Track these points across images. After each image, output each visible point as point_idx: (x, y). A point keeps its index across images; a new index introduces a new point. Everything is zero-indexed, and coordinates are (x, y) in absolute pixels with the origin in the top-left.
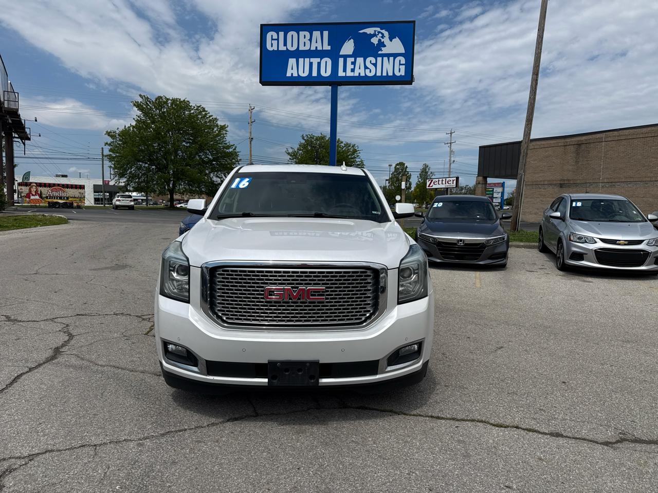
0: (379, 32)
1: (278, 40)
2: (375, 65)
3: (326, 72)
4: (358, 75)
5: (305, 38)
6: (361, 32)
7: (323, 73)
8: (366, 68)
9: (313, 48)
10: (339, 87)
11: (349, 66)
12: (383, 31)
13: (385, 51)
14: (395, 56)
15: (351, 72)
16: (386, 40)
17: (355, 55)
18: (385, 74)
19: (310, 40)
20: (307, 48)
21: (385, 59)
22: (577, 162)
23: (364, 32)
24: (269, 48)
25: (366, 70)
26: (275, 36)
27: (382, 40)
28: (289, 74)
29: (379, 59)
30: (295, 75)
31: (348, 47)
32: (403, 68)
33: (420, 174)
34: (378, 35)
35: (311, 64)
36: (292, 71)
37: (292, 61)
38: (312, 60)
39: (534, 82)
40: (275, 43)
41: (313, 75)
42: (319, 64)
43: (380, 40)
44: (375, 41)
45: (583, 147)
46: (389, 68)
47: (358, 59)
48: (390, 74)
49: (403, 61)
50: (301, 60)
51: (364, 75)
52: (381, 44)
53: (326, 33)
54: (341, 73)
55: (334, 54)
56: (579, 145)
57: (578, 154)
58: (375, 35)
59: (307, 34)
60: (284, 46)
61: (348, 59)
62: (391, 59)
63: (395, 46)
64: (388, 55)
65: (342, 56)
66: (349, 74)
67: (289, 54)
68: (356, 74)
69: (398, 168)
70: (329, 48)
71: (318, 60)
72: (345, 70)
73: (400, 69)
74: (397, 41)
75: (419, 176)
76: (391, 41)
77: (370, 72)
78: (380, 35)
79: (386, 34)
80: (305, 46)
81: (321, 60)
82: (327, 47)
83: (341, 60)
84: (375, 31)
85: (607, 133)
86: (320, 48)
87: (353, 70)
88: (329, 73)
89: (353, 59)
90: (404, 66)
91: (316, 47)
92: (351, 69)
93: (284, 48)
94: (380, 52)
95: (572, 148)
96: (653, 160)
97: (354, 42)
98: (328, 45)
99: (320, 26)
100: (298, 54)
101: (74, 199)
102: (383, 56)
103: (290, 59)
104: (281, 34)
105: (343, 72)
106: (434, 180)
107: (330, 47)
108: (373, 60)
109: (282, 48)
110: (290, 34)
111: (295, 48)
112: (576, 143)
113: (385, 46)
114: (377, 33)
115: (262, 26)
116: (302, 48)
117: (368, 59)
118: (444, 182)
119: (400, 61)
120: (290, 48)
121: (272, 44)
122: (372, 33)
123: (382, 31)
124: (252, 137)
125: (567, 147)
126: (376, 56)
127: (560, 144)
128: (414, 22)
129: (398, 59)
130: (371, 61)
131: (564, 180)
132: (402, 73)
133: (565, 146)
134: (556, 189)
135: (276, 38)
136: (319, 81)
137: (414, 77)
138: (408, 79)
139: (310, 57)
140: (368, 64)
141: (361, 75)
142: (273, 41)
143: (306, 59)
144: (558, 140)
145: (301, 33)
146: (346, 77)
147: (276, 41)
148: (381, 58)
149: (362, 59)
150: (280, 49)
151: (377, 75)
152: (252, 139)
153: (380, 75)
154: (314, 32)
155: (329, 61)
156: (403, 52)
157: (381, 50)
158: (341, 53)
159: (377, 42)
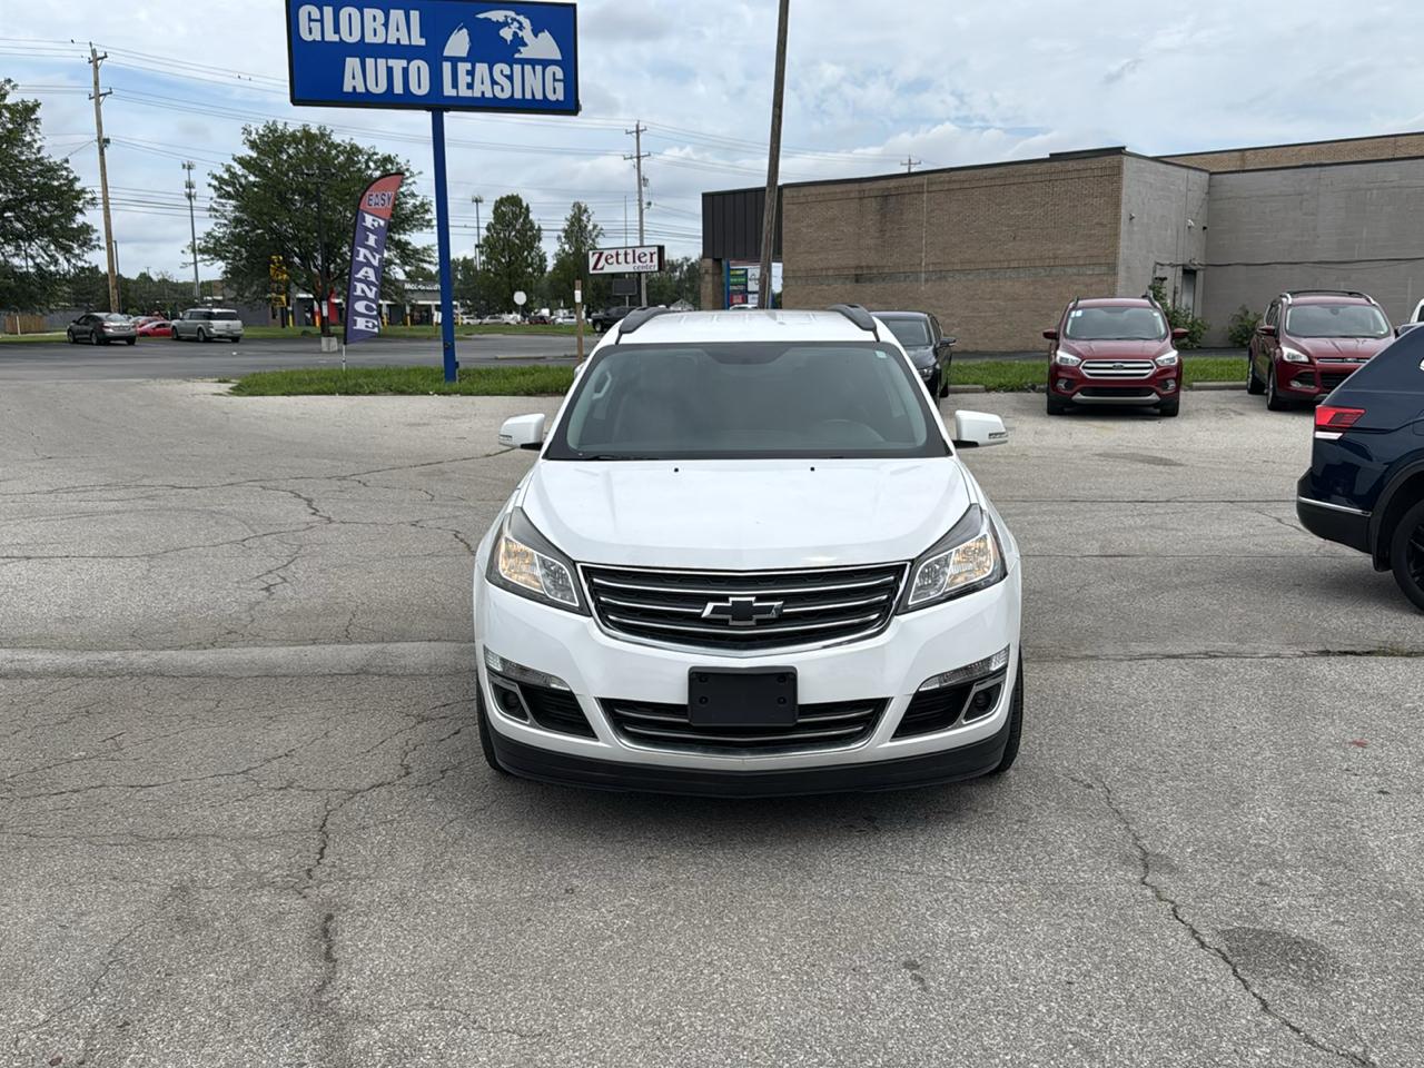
0: (514, 20)
1: (321, 21)
2: (510, 78)
3: (420, 87)
4: (479, 95)
5: (374, 21)
6: (481, 16)
7: (414, 88)
8: (494, 82)
9: (392, 41)
10: (445, 114)
11: (463, 79)
12: (521, 18)
13: (525, 53)
14: (545, 63)
15: (468, 88)
16: (527, 34)
17: (472, 58)
18: (528, 96)
19: (386, 25)
20: (380, 39)
21: (528, 68)
22: (882, 231)
23: (486, 19)
24: (305, 36)
25: (495, 87)
26: (316, 14)
27: (520, 34)
28: (347, 88)
29: (517, 68)
30: (361, 89)
31: (458, 43)
32: (560, 86)
33: (565, 231)
34: (512, 24)
35: (390, 70)
36: (354, 83)
37: (352, 63)
38: (391, 62)
39: (776, 120)
40: (316, 26)
41: (396, 91)
42: (405, 71)
43: (515, 34)
44: (507, 34)
45: (892, 201)
46: (534, 84)
47: (477, 65)
48: (539, 96)
49: (560, 75)
50: (370, 62)
51: (491, 96)
52: (519, 42)
53: (415, 15)
54: (448, 91)
55: (432, 54)
56: (885, 197)
57: (884, 216)
58: (505, 24)
59: (380, 14)
60: (335, 33)
61: (460, 64)
62: (539, 68)
63: (543, 45)
64: (533, 62)
65: (448, 59)
66: (464, 92)
67: (344, 50)
68: (477, 94)
69: (504, 214)
70: (422, 42)
71: (404, 63)
72: (455, 85)
73: (554, 89)
74: (546, 36)
75: (563, 235)
76: (536, 36)
77: (502, 91)
78: (516, 24)
79: (526, 23)
80: (375, 35)
81: (408, 64)
82: (418, 41)
83: (447, 66)
84: (506, 17)
85: (931, 176)
86: (405, 41)
87: (470, 86)
88: (425, 90)
89: (468, 66)
90: (561, 84)
91: (398, 40)
92: (468, 84)
93: (336, 38)
94: (517, 56)
95: (873, 205)
96: (1004, 229)
97: (469, 34)
98: (422, 36)
100: (363, 50)
102: (523, 62)
103: (348, 60)
104: (328, 11)
105: (453, 88)
106: (606, 253)
107: (424, 40)
108: (506, 69)
109: (331, 37)
110: (344, 12)
111: (355, 38)
112: (880, 193)
113: (525, 45)
114: (510, 21)
116: (369, 39)
117: (498, 67)
118: (630, 258)
119: (554, 73)
120: (348, 39)
121: (310, 29)
122: (501, 19)
123: (518, 18)
124: (105, 135)
125: (865, 201)
126: (511, 62)
127: (852, 195)
128: (574, 6)
129: (550, 69)
130: (502, 71)
131: (862, 267)
132: (560, 96)
133: (860, 199)
134: (849, 286)
135: (318, 17)
136: (407, 102)
137: (581, 102)
138: (570, 106)
139: (387, 57)
140: (497, 76)
141: (487, 95)
142: (312, 23)
143: (379, 60)
144: (849, 186)
145: (366, 10)
146: (458, 97)
147: (319, 24)
148: (519, 66)
149: (486, 66)
150: (327, 39)
151: (515, 96)
152: (106, 141)
153: (520, 97)
154: (392, 11)
155: (424, 66)
156: (559, 57)
157: (519, 51)
158: (446, 53)
159: (511, 37)
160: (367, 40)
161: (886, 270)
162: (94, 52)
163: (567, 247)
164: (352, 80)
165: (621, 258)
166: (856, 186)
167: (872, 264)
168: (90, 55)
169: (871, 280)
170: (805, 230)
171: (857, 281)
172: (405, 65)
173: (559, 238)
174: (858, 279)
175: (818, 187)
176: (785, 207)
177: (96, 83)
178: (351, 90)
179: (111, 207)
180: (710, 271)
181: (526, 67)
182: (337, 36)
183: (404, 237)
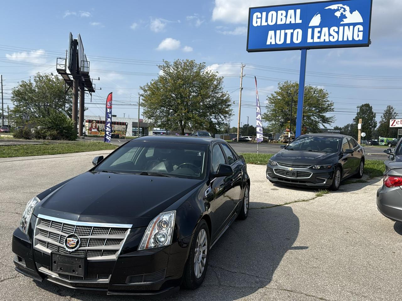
0: (341, 8)
1: (261, 18)
2: (338, 33)
3: (297, 40)
4: (323, 41)
5: (282, 15)
6: (327, 8)
7: (295, 41)
8: (330, 35)
9: (288, 22)
10: (307, 51)
11: (316, 34)
12: (345, 7)
13: (346, 21)
14: (354, 25)
15: (318, 38)
16: (347, 13)
17: (321, 26)
18: (345, 39)
19: (286, 16)
20: (283, 22)
21: (346, 28)
23: (329, 9)
24: (255, 24)
25: (330, 37)
26: (259, 15)
27: (344, 13)
28: (268, 43)
29: (341, 28)
30: (273, 43)
31: (316, 20)
32: (361, 34)
33: (384, 115)
34: (341, 9)
35: (286, 34)
37: (271, 33)
38: (287, 31)
40: (259, 20)
41: (287, 43)
42: (292, 34)
43: (342, 14)
44: (338, 14)
46: (348, 34)
47: (323, 28)
48: (350, 39)
49: (361, 28)
50: (278, 32)
51: (328, 41)
52: (343, 16)
53: (298, 11)
54: (309, 40)
55: (304, 26)
58: (338, 10)
59: (284, 13)
61: (316, 29)
62: (351, 27)
63: (355, 17)
64: (349, 25)
65: (311, 27)
66: (316, 40)
67: (269, 28)
68: (322, 40)
69: (363, 110)
70: (300, 21)
71: (292, 31)
73: (358, 35)
74: (356, 13)
76: (351, 13)
77: (333, 38)
78: (342, 9)
79: (347, 8)
80: (281, 21)
81: (294, 31)
82: (299, 21)
83: (310, 31)
84: (338, 7)
86: (293, 22)
87: (319, 37)
89: (319, 29)
90: (362, 33)
91: (291, 22)
92: (318, 37)
93: (266, 24)
94: (342, 23)
97: (321, 16)
98: (300, 20)
99: (294, 6)
100: (276, 27)
101: (119, 132)
102: (344, 25)
104: (264, 14)
105: (311, 39)
106: (397, 120)
107: (301, 21)
108: (336, 29)
109: (264, 24)
110: (270, 13)
111: (274, 23)
113: (346, 18)
114: (340, 8)
115: (250, 9)
116: (279, 22)
117: (332, 29)
119: (359, 28)
120: (270, 23)
121: (257, 22)
122: (336, 8)
123: (344, 6)
126: (339, 26)
129: (357, 27)
130: (334, 30)
132: (361, 38)
135: (260, 17)
136: (292, 47)
137: (371, 41)
138: (366, 42)
139: (285, 29)
140: (332, 32)
141: (326, 41)
143: (282, 31)
145: (279, 12)
146: (313, 42)
147: (260, 19)
148: (342, 27)
149: (327, 28)
150: (262, 25)
151: (339, 40)
152: (242, 88)
153: (342, 40)
154: (289, 11)
155: (300, 31)
156: (361, 21)
157: (343, 21)
158: (310, 25)
159: (340, 15)
160: (278, 23)
162: (243, 65)
163: (384, 120)
164: (271, 40)
172: (292, 32)
173: (382, 117)
177: (242, 73)
178: (269, 44)
181: (345, 27)
182: (267, 23)
183: (324, 114)
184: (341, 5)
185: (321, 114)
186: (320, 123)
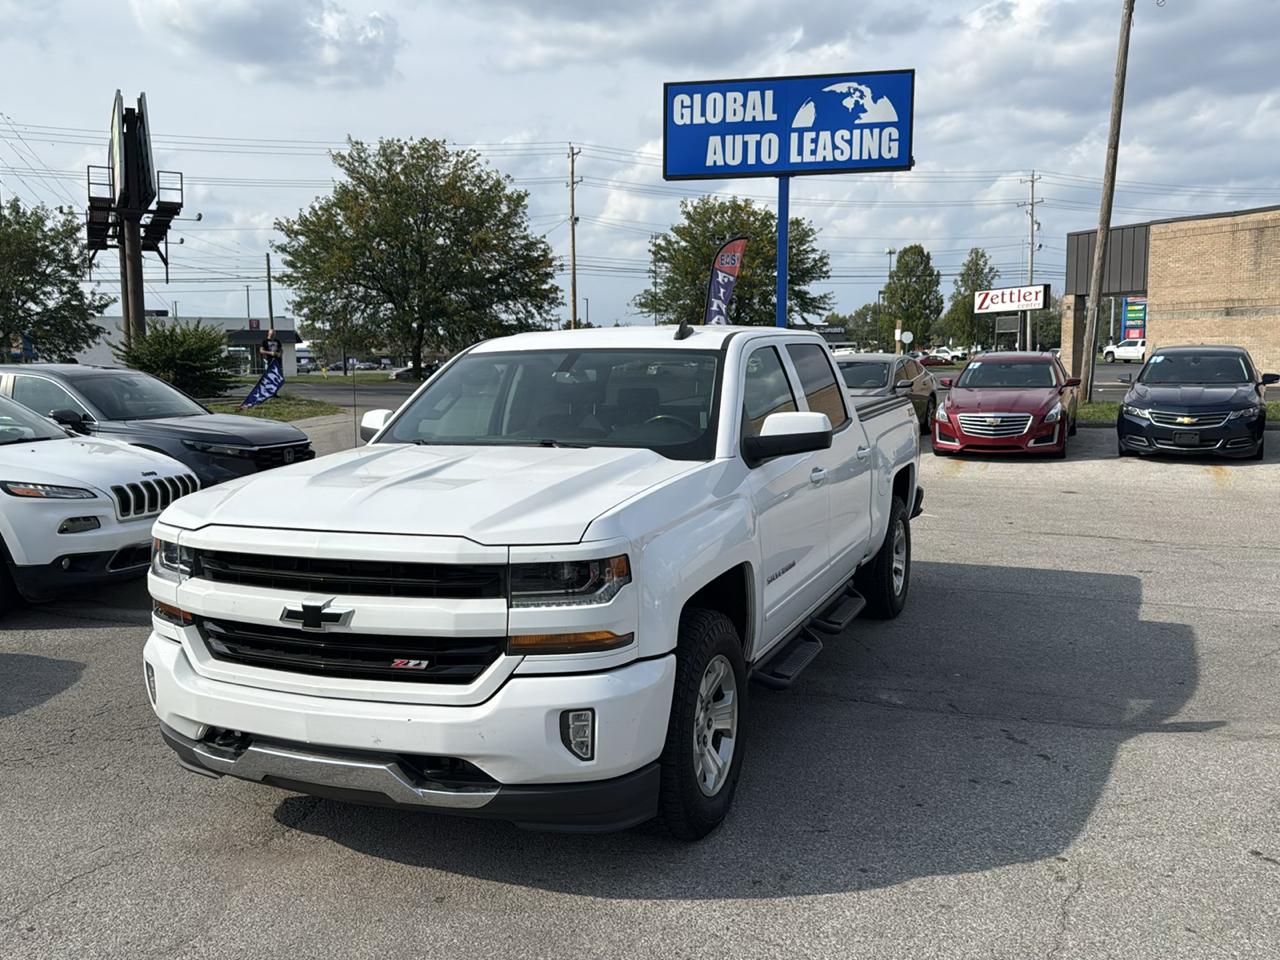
0: (856, 90)
1: (691, 107)
2: (850, 142)
3: (770, 157)
4: (821, 159)
5: (735, 102)
6: (826, 89)
7: (765, 159)
8: (835, 147)
9: (749, 119)
10: (791, 179)
11: (808, 146)
12: (863, 88)
13: (865, 118)
14: (882, 126)
15: (812, 154)
16: (867, 102)
17: (817, 127)
18: (865, 156)
19: (744, 105)
20: (738, 118)
21: (867, 132)
22: (1257, 264)
23: (831, 91)
24: (678, 121)
25: (836, 151)
26: (687, 101)
27: (861, 102)
28: (709, 163)
29: (857, 133)
30: (720, 163)
31: (806, 115)
32: (895, 146)
33: (962, 276)
34: (854, 93)
35: (745, 144)
36: (715, 158)
37: (714, 141)
38: (747, 137)
40: (687, 112)
41: (749, 163)
42: (758, 144)
43: (857, 102)
44: (849, 103)
45: (1269, 232)
46: (870, 145)
47: (821, 133)
48: (875, 156)
49: (895, 134)
50: (729, 139)
51: (832, 159)
52: (859, 108)
53: (769, 94)
54: (794, 158)
55: (782, 128)
56: (1261, 229)
57: (1258, 248)
58: (848, 94)
59: (739, 96)
60: (702, 116)
61: (806, 134)
62: (876, 131)
63: (882, 110)
64: (871, 126)
65: (795, 130)
66: (808, 158)
67: (709, 129)
68: (819, 158)
69: (907, 263)
70: (774, 117)
71: (758, 137)
72: (800, 152)
73: (890, 148)
74: (885, 102)
75: (959, 278)
76: (875, 101)
77: (842, 154)
78: (858, 94)
79: (867, 91)
80: (735, 114)
81: (761, 137)
82: (771, 116)
83: (794, 137)
86: (759, 118)
87: (813, 152)
88: (774, 158)
89: (813, 135)
90: (897, 143)
91: (754, 117)
92: (812, 151)
93: (702, 121)
94: (857, 122)
95: (1246, 237)
97: (816, 107)
98: (774, 112)
99: (761, 84)
100: (725, 129)
102: (862, 127)
103: (711, 138)
104: (697, 98)
105: (798, 155)
106: (992, 293)
107: (776, 115)
108: (846, 134)
109: (698, 120)
110: (711, 97)
111: (718, 119)
112: (1255, 225)
113: (865, 111)
114: (852, 91)
115: (666, 86)
116: (730, 119)
117: (839, 134)
118: (1015, 297)
119: (890, 134)
120: (712, 120)
121: (682, 115)
122: (845, 90)
123: (860, 88)
124: (576, 215)
125: (1238, 234)
126: (851, 128)
127: (1224, 229)
128: (912, 72)
129: (887, 131)
130: (842, 137)
131: (1233, 300)
132: (895, 154)
133: (1234, 232)
134: (1218, 319)
135: (689, 104)
136: (759, 171)
137: (914, 158)
138: (904, 162)
139: (743, 133)
140: (839, 142)
141: (828, 159)
142: (684, 110)
143: (737, 137)
144: (1221, 220)
145: (729, 95)
146: (802, 163)
147: (689, 109)
148: (859, 131)
149: (828, 133)
150: (695, 122)
151: (853, 158)
152: (577, 219)
153: (858, 158)
154: (750, 93)
155: (774, 138)
156: (896, 119)
157: (859, 118)
158: (794, 126)
159: (853, 106)
160: (728, 120)
161: (1261, 303)
162: (572, 149)
163: (963, 289)
164: (714, 158)
165: (1007, 298)
166: (1229, 219)
167: (1242, 296)
168: (569, 151)
169: (1242, 313)
170: (1172, 265)
171: (1228, 314)
172: (759, 139)
173: (956, 282)
174: (1228, 312)
175: (1186, 223)
176: (1152, 243)
177: (573, 173)
178: (712, 164)
179: (577, 272)
180: (1072, 307)
181: (865, 131)
182: (703, 119)
183: (804, 288)
184: (855, 85)
185: (796, 288)
186: (796, 312)
